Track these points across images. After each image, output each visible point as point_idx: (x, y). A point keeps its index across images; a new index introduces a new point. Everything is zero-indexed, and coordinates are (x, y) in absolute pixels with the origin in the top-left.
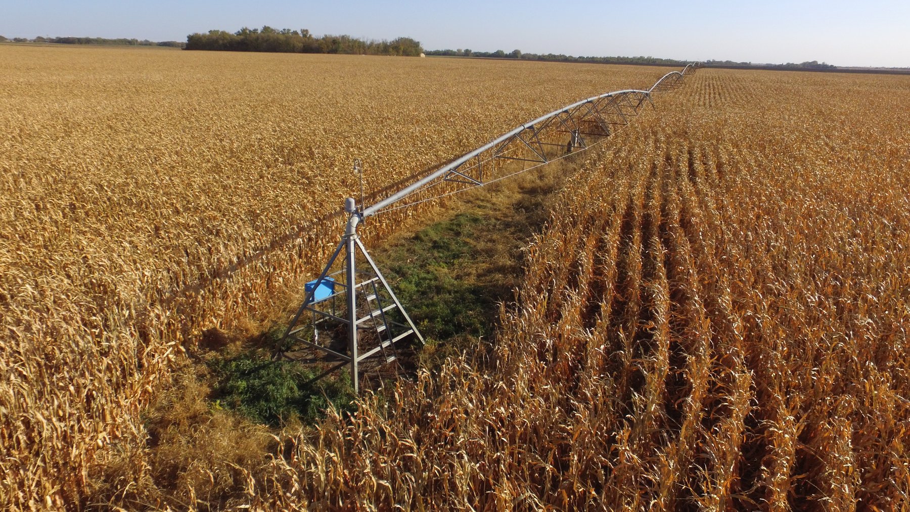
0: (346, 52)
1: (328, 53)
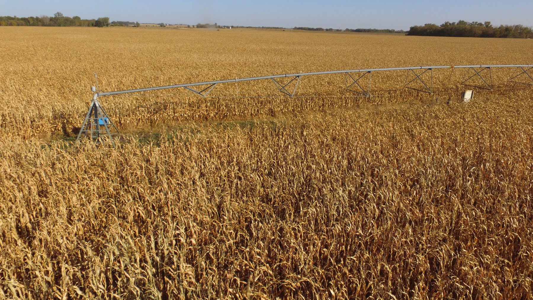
0: (514, 36)
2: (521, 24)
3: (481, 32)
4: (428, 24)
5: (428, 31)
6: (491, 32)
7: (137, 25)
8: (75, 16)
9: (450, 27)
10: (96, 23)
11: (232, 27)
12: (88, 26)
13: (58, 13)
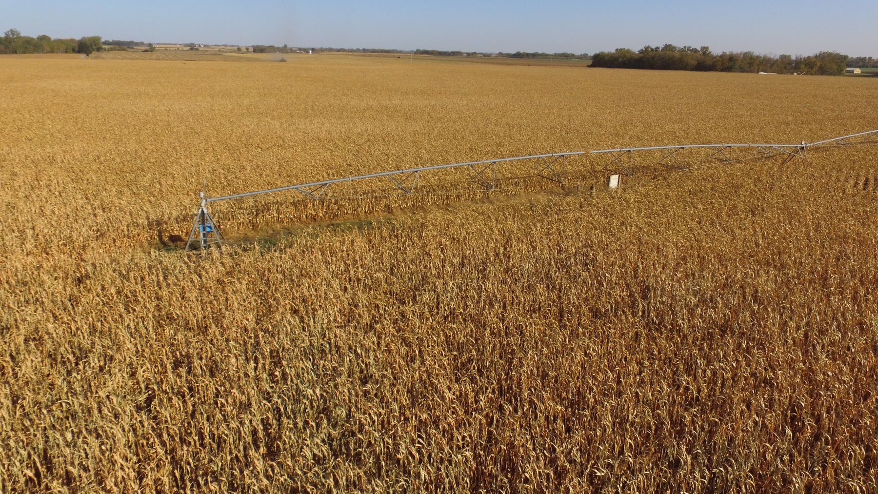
0: (742, 70)
1: (722, 70)
2: (752, 51)
3: (694, 63)
4: (621, 49)
5: (620, 60)
6: (710, 63)
7: (150, 49)
8: (41, 34)
9: (651, 54)
10: (79, 48)
11: (313, 50)
12: (66, 52)
13: (11, 31)
